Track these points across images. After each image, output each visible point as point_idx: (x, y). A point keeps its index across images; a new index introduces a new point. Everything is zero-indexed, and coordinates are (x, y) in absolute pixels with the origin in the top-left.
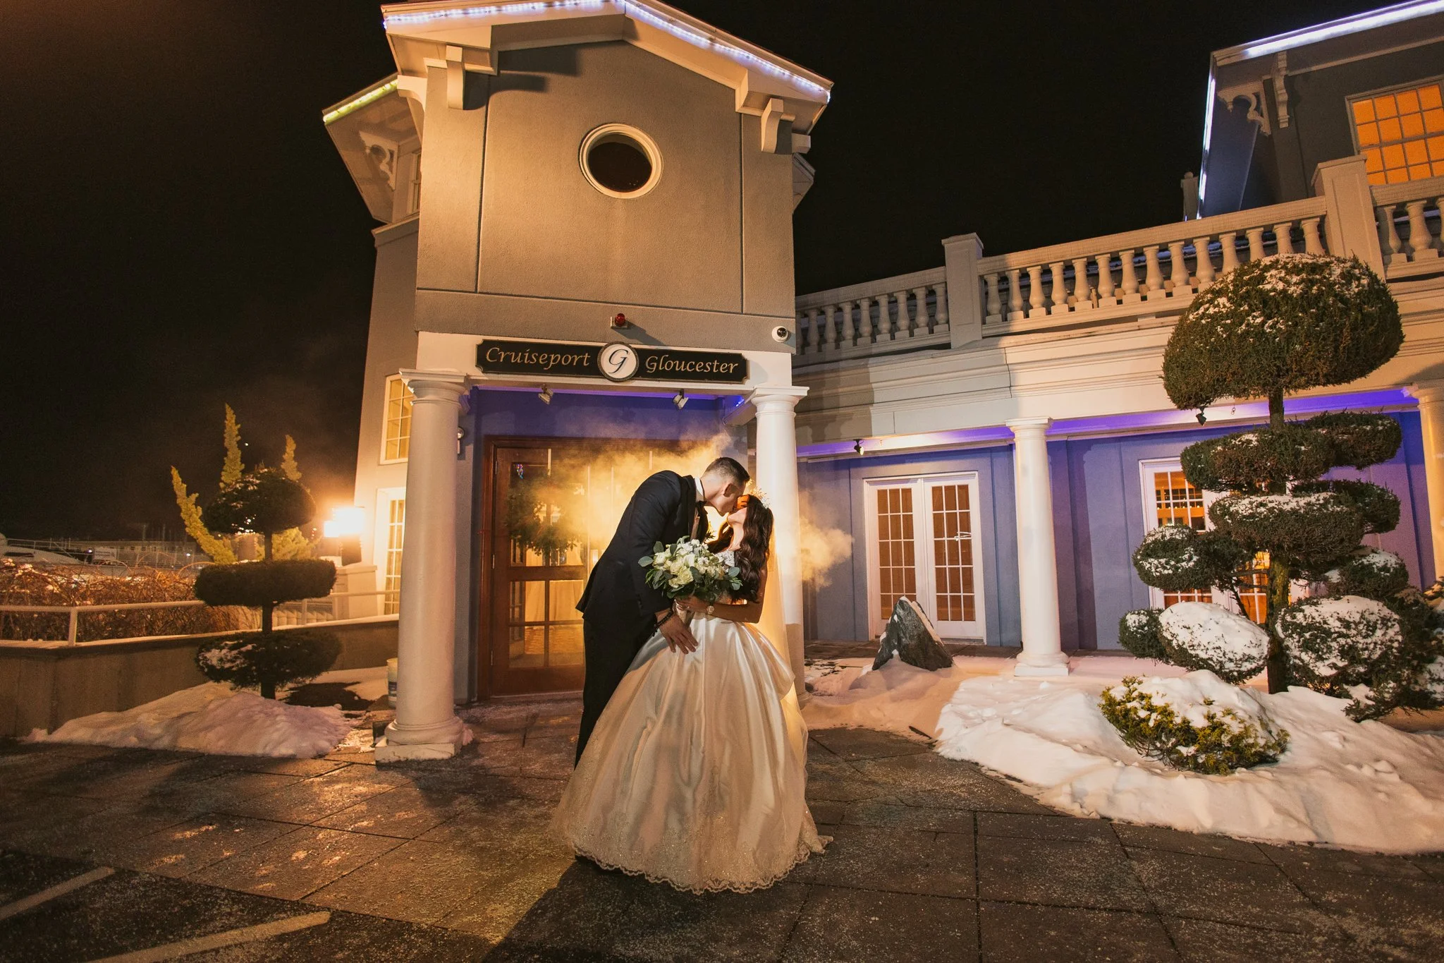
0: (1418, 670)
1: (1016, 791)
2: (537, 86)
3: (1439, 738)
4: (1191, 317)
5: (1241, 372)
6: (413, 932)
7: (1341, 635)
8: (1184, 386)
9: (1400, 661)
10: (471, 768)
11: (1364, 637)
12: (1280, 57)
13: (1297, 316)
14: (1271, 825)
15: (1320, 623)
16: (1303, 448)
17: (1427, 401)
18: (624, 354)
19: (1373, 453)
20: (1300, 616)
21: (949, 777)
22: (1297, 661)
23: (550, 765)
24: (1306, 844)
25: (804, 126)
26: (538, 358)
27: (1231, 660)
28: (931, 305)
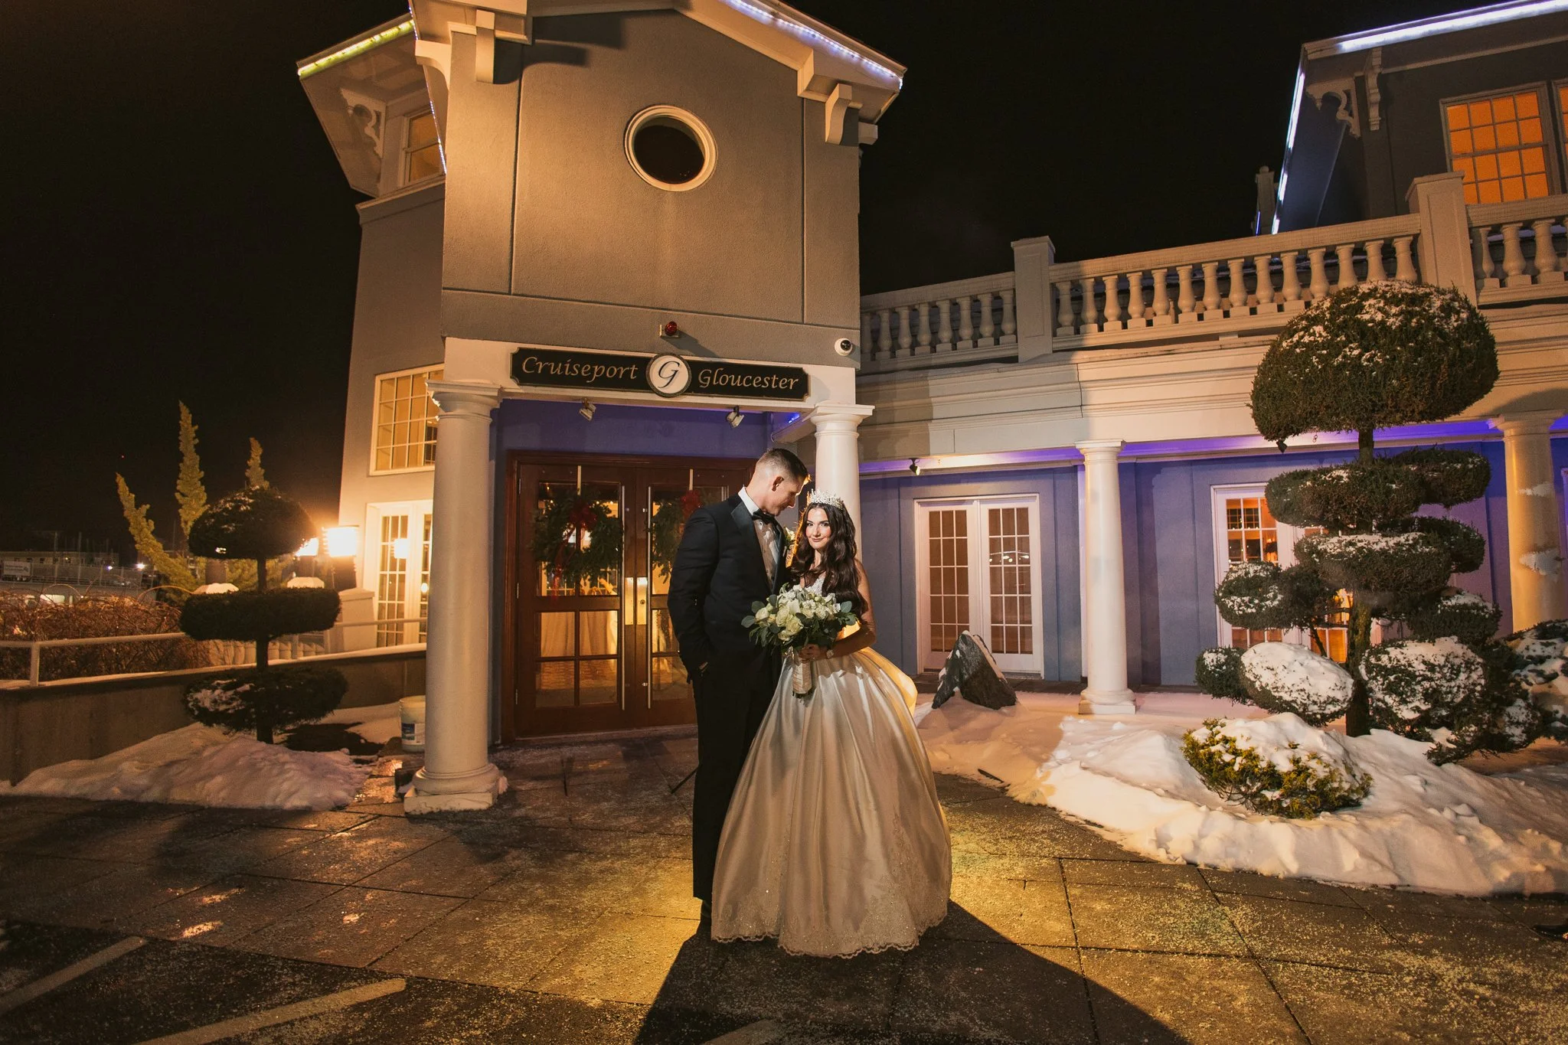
0: (1498, 713)
1: (1098, 837)
2: (578, 59)
3: (1517, 781)
4: (1284, 344)
5: (1335, 406)
6: (502, 997)
7: (1425, 678)
8: (1275, 417)
9: (1482, 705)
10: (514, 820)
11: (1448, 681)
12: (1374, 53)
13: (1396, 350)
14: (1356, 869)
15: (1404, 666)
16: (1394, 486)
17: (1513, 433)
18: (675, 367)
19: (1462, 493)
20: (1384, 658)
21: (1028, 823)
22: (1380, 704)
23: (601, 814)
24: (1389, 888)
25: (871, 114)
26: (580, 370)
27: (1315, 703)
28: (997, 311)
